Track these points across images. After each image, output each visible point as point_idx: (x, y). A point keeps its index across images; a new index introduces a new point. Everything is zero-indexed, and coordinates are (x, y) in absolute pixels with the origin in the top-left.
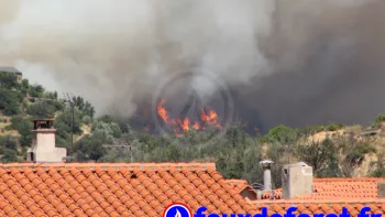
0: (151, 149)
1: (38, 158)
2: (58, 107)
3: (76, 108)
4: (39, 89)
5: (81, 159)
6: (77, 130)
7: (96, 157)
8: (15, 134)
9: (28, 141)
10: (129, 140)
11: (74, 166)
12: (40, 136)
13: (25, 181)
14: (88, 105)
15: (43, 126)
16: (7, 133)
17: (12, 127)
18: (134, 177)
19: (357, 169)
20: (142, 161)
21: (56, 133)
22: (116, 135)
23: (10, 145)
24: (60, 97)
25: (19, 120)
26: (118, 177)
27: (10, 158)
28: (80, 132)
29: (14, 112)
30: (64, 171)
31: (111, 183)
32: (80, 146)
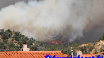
0: (47, 48)
1: (24, 50)
2: (28, 39)
3: (32, 40)
4: (24, 36)
5: (33, 50)
6: (32, 44)
7: (36, 50)
8: (19, 45)
9: (22, 47)
10: (43, 46)
11: (31, 52)
12: (24, 46)
13: (21, 55)
14: (34, 39)
15: (25, 43)
16: (17, 45)
17: (18, 44)
18: (44, 54)
19: (91, 52)
20: (46, 51)
21: (27, 45)
22: (40, 45)
23: (18, 48)
24: (28, 37)
25: (20, 42)
26: (41, 54)
27: (18, 50)
28: (32, 45)
29: (18, 41)
30: (29, 53)
31: (39, 55)
32: (32, 47)
